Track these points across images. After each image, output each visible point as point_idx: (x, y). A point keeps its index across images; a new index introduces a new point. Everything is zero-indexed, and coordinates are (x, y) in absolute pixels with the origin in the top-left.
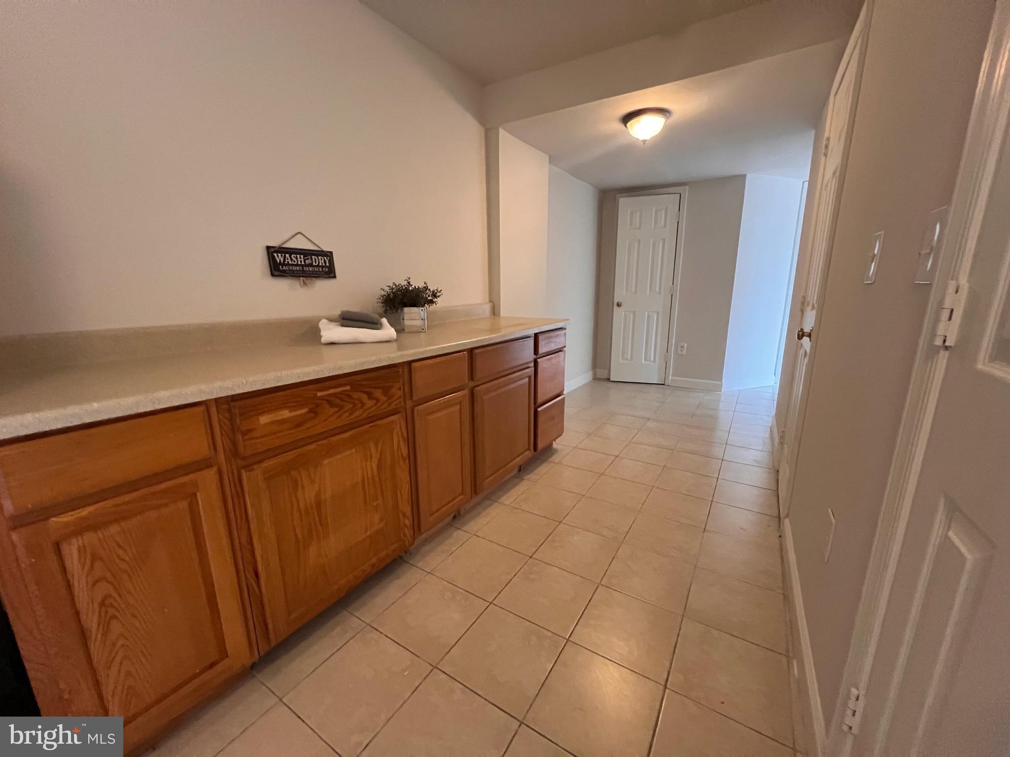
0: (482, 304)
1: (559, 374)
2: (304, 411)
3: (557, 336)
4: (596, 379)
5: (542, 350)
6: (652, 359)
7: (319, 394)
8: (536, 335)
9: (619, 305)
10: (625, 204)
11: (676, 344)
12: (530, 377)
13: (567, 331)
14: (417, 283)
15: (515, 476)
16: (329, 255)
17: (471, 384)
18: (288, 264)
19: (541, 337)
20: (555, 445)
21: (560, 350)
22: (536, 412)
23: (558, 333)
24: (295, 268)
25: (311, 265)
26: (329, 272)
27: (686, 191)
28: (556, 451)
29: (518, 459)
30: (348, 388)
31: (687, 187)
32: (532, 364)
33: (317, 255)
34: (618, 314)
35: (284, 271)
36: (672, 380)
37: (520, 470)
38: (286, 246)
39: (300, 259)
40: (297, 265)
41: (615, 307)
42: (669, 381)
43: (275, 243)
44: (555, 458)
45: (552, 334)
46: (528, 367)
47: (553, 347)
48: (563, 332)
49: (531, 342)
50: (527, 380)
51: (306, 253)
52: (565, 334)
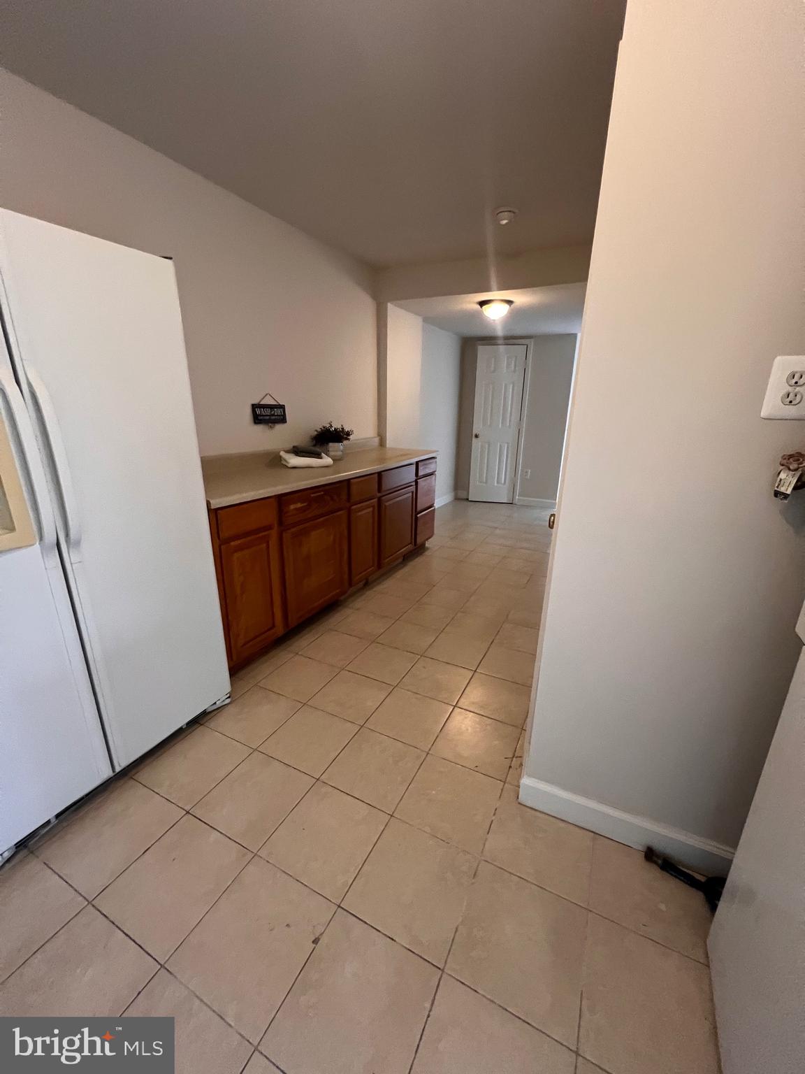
0: (373, 438)
1: (431, 492)
2: (305, 504)
3: (431, 463)
4: (457, 499)
5: (421, 473)
6: (503, 482)
7: (312, 495)
8: (417, 463)
9: (477, 436)
10: (483, 351)
11: (522, 471)
12: (413, 492)
13: (437, 460)
14: (336, 425)
15: (401, 563)
16: (282, 407)
17: (379, 495)
18: (263, 415)
19: (420, 464)
20: (427, 545)
21: (432, 474)
22: (416, 518)
23: (431, 461)
24: (265, 418)
25: (273, 415)
26: (283, 420)
27: (531, 343)
28: (428, 549)
29: (404, 549)
30: (322, 493)
31: (532, 340)
32: (414, 484)
33: (276, 408)
34: (476, 444)
35: (261, 420)
36: (518, 499)
37: (404, 560)
38: (261, 403)
39: (268, 412)
40: (267, 415)
41: (474, 439)
42: (516, 501)
43: (256, 402)
44: (427, 553)
45: (427, 462)
46: (411, 486)
47: (428, 471)
48: (433, 460)
49: (414, 467)
50: (411, 494)
51: (271, 407)
52: (436, 462)
